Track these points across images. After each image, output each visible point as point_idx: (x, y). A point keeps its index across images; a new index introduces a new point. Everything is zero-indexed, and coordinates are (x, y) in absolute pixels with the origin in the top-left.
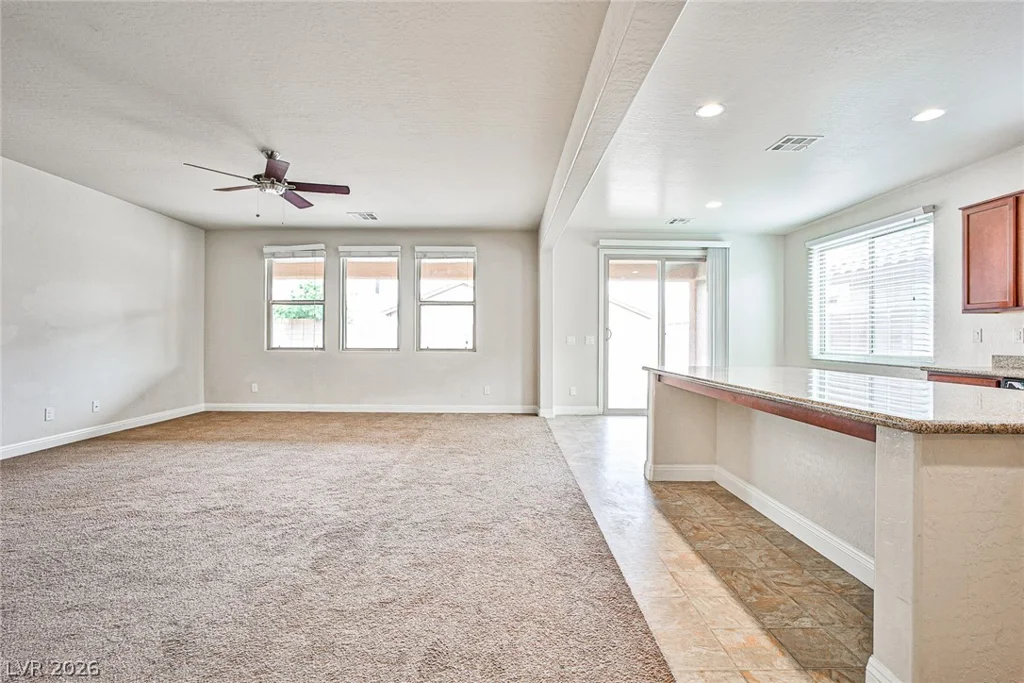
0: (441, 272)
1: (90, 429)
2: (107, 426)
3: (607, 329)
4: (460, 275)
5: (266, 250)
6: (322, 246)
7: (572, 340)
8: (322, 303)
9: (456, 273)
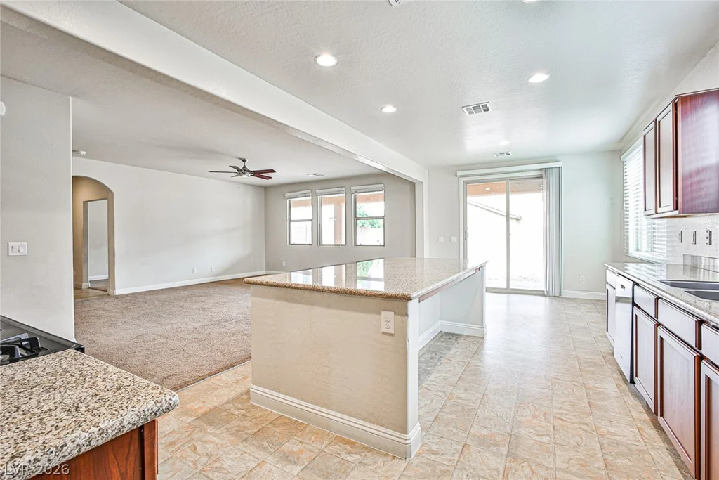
0: (367, 200)
1: (211, 278)
2: (219, 277)
3: (465, 232)
4: (378, 200)
5: (287, 195)
6: (309, 191)
7: (442, 239)
8: (311, 220)
9: (376, 199)
